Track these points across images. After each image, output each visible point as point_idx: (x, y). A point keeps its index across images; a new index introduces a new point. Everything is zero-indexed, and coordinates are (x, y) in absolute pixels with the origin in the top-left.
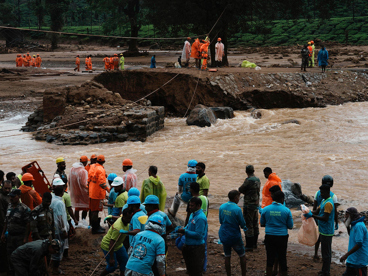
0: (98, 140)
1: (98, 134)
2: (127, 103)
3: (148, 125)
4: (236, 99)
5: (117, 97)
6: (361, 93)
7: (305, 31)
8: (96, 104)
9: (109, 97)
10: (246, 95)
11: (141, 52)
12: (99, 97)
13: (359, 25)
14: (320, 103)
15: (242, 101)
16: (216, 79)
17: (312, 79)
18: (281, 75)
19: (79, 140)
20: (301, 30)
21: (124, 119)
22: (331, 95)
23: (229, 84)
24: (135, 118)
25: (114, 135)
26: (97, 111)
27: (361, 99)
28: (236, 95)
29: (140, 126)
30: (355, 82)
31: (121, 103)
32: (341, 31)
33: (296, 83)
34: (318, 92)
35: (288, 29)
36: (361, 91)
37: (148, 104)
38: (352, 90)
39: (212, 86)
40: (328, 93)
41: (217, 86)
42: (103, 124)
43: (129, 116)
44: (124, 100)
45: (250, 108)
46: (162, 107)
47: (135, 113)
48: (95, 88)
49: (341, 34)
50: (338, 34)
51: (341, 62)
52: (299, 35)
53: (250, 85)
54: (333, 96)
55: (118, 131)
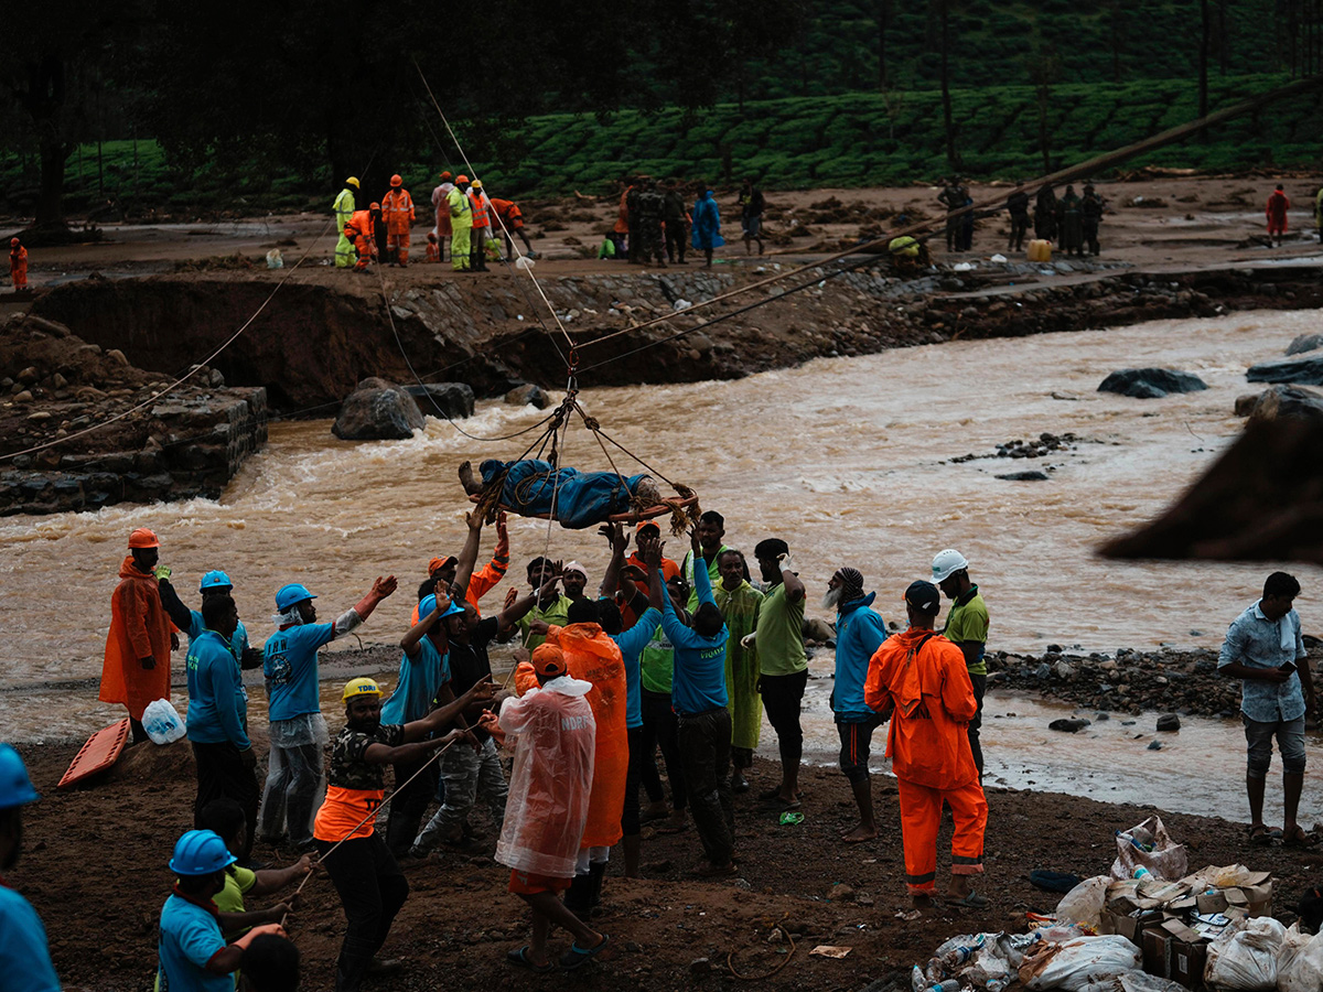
0: (81, 496)
1: (78, 478)
2: (150, 379)
3: (231, 444)
4: (474, 360)
5: (114, 360)
6: (844, 330)
7: (592, 151)
8: (52, 386)
9: (91, 365)
10: (502, 345)
11: (76, 230)
12: (57, 364)
13: (760, 127)
14: (726, 364)
15: (492, 363)
16: (408, 299)
17: (690, 290)
18: (596, 282)
19: (20, 499)
20: (578, 147)
21: (154, 430)
22: (755, 339)
23: (449, 314)
24: (188, 426)
25: (128, 481)
26: (59, 407)
27: (845, 347)
28: (474, 347)
29: (207, 449)
30: (819, 298)
31: (129, 382)
32: (706, 148)
33: (646, 304)
34: (717, 331)
35: (535, 146)
36: (841, 325)
37: (215, 380)
38: (814, 321)
39: (397, 320)
40: (747, 332)
41: (413, 321)
42: (90, 447)
43: (167, 418)
44: (139, 371)
45: (516, 386)
46: (260, 389)
47: (186, 410)
48: (41, 338)
49: (705, 156)
50: (697, 158)
51: (732, 242)
52: (572, 162)
53: (508, 316)
54: (764, 342)
55: (138, 465)
